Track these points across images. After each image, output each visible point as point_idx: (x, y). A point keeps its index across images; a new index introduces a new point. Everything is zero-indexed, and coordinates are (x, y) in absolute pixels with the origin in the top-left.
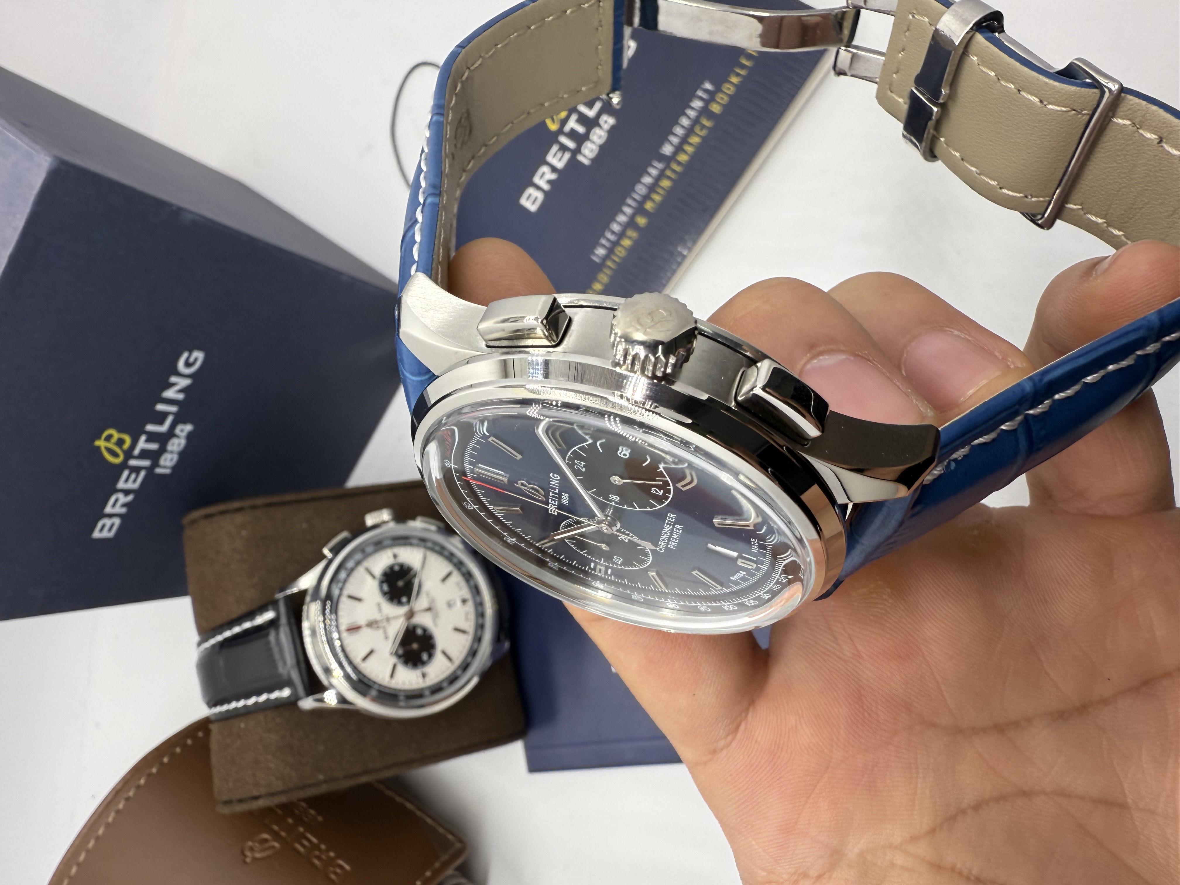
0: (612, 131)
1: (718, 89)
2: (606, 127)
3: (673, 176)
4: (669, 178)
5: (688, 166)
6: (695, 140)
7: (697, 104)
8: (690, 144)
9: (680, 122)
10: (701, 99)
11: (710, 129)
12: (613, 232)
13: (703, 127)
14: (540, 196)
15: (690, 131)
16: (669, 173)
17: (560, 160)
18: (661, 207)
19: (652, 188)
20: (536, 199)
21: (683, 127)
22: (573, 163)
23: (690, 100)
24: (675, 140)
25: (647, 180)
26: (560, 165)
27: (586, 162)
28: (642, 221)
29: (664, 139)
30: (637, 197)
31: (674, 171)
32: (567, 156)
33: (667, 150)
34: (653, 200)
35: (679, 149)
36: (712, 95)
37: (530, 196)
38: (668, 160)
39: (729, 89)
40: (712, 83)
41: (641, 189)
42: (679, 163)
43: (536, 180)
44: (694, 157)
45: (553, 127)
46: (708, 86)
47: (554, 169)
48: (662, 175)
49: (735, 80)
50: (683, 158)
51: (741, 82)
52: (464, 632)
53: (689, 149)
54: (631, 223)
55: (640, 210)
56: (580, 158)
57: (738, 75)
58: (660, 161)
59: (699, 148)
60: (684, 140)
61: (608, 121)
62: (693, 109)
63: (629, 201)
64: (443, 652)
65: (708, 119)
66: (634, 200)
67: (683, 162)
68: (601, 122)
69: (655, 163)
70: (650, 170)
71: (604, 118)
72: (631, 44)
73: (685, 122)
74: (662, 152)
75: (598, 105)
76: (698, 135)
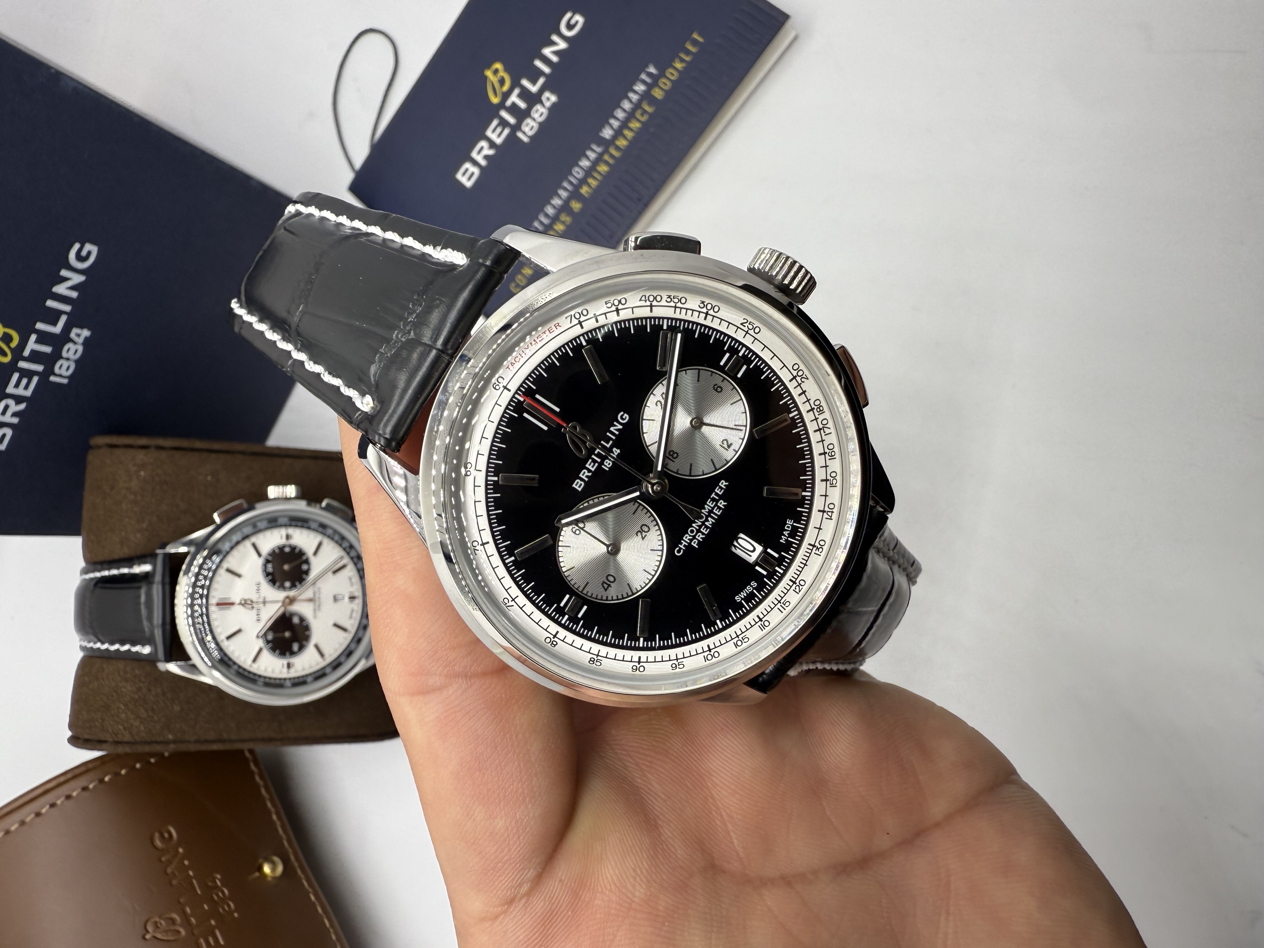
0: (553, 109)
1: (662, 74)
2: (548, 104)
3: (611, 161)
4: (607, 163)
5: (626, 152)
6: (635, 125)
7: (640, 88)
8: (631, 129)
9: (621, 105)
10: (644, 82)
11: (651, 115)
12: (547, 215)
13: (644, 112)
14: (476, 171)
15: (631, 116)
16: (606, 157)
17: (499, 135)
18: (596, 191)
19: (589, 172)
20: (472, 174)
21: (624, 110)
22: (512, 139)
23: (634, 83)
24: (615, 124)
25: (585, 163)
26: (499, 141)
27: (525, 139)
28: (576, 206)
29: (605, 122)
30: (574, 181)
31: (612, 156)
32: (507, 131)
33: (607, 133)
34: (589, 185)
35: (618, 133)
36: (655, 79)
37: (467, 170)
38: (607, 144)
39: (673, 75)
40: (656, 67)
41: (578, 173)
42: (618, 148)
43: (474, 154)
44: (633, 143)
45: (495, 100)
46: (652, 70)
47: (492, 144)
48: (599, 160)
49: (679, 65)
50: (622, 143)
51: (684, 68)
52: (344, 630)
53: (629, 134)
54: (565, 208)
55: (575, 194)
56: (520, 135)
57: (682, 60)
58: (599, 145)
59: (639, 134)
60: (625, 124)
61: (550, 98)
62: (635, 92)
63: (565, 184)
64: (317, 647)
65: (650, 104)
66: (571, 183)
67: (622, 147)
68: (544, 98)
69: (594, 147)
70: (589, 153)
71: (547, 94)
72: (579, 19)
73: (627, 105)
74: (602, 135)
75: (541, 81)
76: (638, 120)
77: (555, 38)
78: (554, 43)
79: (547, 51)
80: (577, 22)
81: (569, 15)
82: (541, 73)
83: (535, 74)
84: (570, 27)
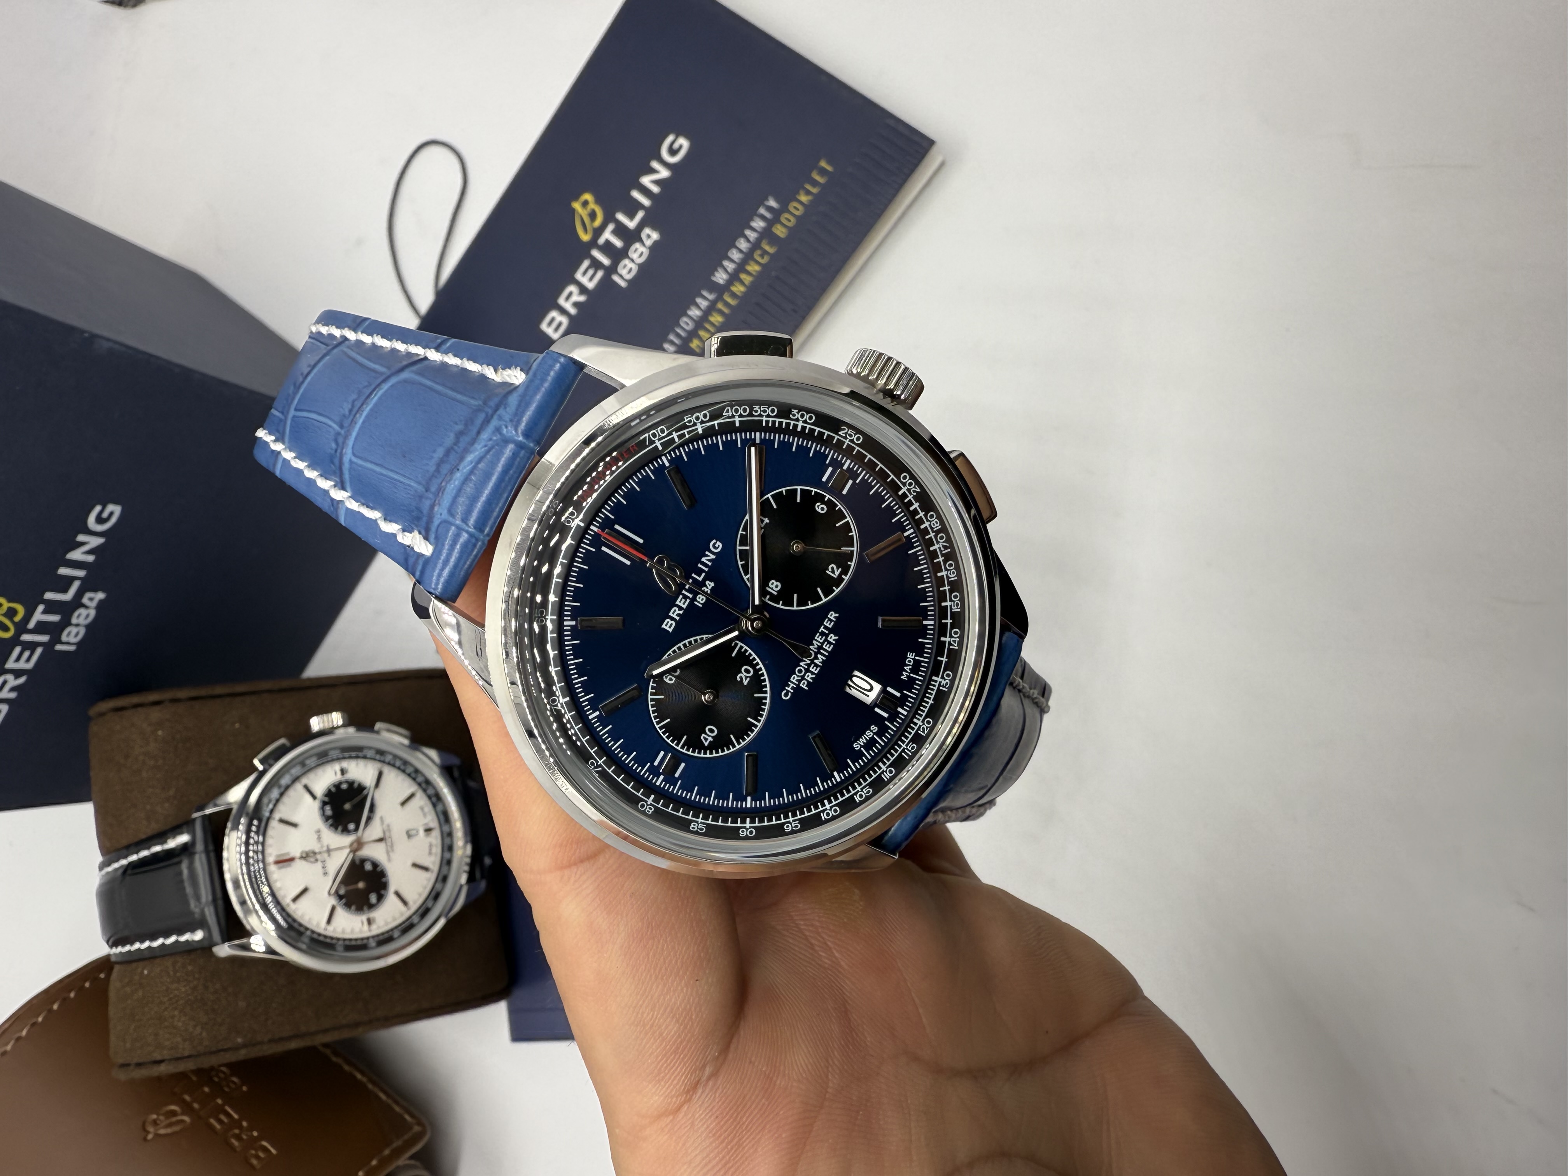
0: (655, 248)
1: (784, 209)
2: (649, 242)
3: (726, 311)
4: (721, 312)
5: (744, 300)
6: (753, 268)
7: (759, 224)
8: (748, 273)
9: (737, 244)
10: (763, 217)
11: (772, 257)
13: (765, 252)
14: (565, 320)
15: (748, 257)
16: (720, 306)
17: (591, 279)
19: (699, 323)
20: (560, 324)
21: (741, 251)
22: (606, 283)
23: (751, 218)
24: (730, 266)
25: (695, 312)
26: (591, 285)
27: (623, 284)
29: (718, 264)
30: (681, 333)
31: (727, 304)
32: (600, 274)
33: (720, 277)
34: (700, 338)
35: (734, 277)
36: (776, 214)
37: (552, 320)
38: (721, 290)
39: (797, 209)
40: (777, 200)
41: (686, 324)
42: (734, 295)
43: (562, 301)
44: (752, 289)
45: (585, 237)
46: (772, 203)
47: (583, 289)
48: (711, 308)
49: (804, 198)
50: (738, 289)
51: (812, 202)
52: (426, 869)
53: (747, 279)
55: (683, 349)
56: (616, 278)
57: (808, 193)
58: (711, 291)
59: (759, 278)
60: (741, 267)
61: (651, 236)
62: (753, 229)
63: (672, 337)
64: (397, 894)
65: (771, 244)
66: (678, 335)
67: (738, 294)
68: (643, 236)
69: (705, 293)
70: (699, 300)
71: (647, 231)
72: (684, 143)
73: (743, 245)
74: (714, 279)
75: (640, 215)
76: (758, 263)
77: (655, 165)
78: (653, 171)
79: (646, 180)
80: (681, 147)
81: (671, 138)
82: (639, 206)
83: (632, 208)
84: (673, 152)
